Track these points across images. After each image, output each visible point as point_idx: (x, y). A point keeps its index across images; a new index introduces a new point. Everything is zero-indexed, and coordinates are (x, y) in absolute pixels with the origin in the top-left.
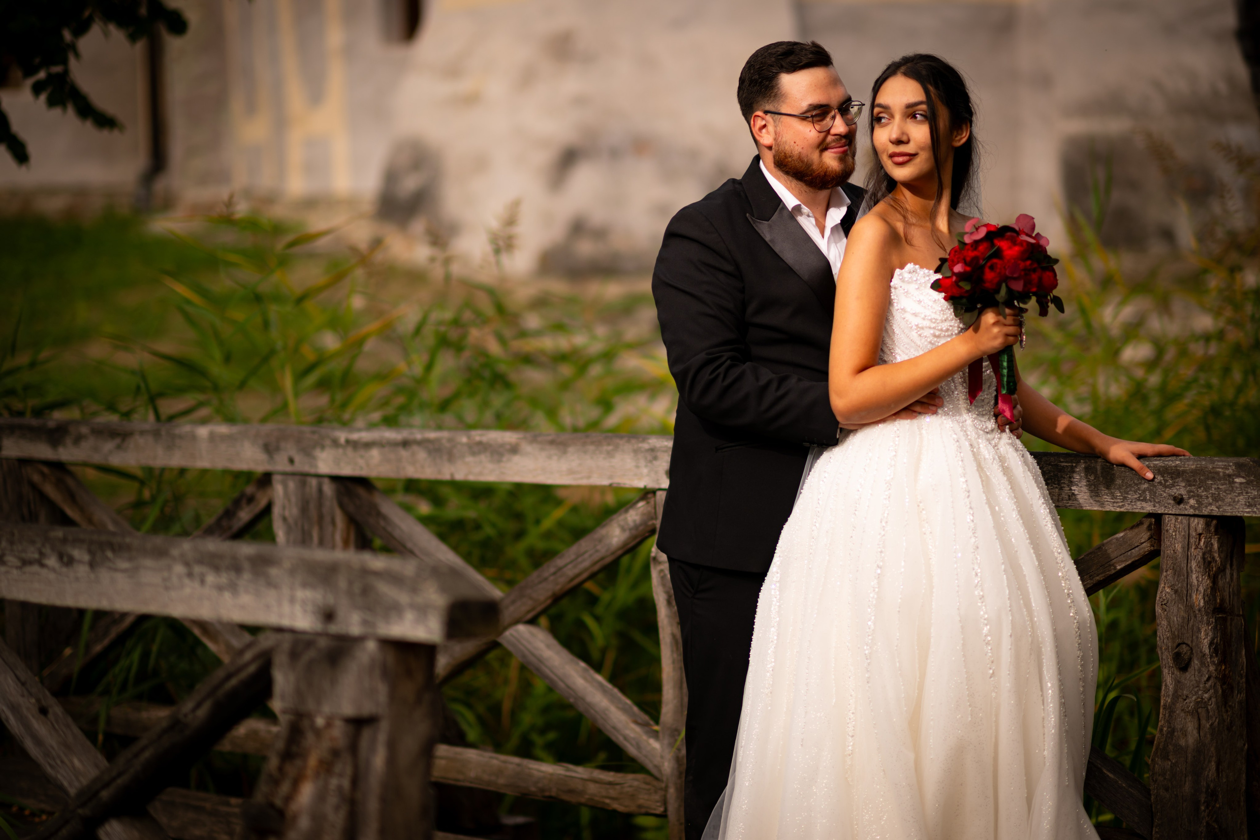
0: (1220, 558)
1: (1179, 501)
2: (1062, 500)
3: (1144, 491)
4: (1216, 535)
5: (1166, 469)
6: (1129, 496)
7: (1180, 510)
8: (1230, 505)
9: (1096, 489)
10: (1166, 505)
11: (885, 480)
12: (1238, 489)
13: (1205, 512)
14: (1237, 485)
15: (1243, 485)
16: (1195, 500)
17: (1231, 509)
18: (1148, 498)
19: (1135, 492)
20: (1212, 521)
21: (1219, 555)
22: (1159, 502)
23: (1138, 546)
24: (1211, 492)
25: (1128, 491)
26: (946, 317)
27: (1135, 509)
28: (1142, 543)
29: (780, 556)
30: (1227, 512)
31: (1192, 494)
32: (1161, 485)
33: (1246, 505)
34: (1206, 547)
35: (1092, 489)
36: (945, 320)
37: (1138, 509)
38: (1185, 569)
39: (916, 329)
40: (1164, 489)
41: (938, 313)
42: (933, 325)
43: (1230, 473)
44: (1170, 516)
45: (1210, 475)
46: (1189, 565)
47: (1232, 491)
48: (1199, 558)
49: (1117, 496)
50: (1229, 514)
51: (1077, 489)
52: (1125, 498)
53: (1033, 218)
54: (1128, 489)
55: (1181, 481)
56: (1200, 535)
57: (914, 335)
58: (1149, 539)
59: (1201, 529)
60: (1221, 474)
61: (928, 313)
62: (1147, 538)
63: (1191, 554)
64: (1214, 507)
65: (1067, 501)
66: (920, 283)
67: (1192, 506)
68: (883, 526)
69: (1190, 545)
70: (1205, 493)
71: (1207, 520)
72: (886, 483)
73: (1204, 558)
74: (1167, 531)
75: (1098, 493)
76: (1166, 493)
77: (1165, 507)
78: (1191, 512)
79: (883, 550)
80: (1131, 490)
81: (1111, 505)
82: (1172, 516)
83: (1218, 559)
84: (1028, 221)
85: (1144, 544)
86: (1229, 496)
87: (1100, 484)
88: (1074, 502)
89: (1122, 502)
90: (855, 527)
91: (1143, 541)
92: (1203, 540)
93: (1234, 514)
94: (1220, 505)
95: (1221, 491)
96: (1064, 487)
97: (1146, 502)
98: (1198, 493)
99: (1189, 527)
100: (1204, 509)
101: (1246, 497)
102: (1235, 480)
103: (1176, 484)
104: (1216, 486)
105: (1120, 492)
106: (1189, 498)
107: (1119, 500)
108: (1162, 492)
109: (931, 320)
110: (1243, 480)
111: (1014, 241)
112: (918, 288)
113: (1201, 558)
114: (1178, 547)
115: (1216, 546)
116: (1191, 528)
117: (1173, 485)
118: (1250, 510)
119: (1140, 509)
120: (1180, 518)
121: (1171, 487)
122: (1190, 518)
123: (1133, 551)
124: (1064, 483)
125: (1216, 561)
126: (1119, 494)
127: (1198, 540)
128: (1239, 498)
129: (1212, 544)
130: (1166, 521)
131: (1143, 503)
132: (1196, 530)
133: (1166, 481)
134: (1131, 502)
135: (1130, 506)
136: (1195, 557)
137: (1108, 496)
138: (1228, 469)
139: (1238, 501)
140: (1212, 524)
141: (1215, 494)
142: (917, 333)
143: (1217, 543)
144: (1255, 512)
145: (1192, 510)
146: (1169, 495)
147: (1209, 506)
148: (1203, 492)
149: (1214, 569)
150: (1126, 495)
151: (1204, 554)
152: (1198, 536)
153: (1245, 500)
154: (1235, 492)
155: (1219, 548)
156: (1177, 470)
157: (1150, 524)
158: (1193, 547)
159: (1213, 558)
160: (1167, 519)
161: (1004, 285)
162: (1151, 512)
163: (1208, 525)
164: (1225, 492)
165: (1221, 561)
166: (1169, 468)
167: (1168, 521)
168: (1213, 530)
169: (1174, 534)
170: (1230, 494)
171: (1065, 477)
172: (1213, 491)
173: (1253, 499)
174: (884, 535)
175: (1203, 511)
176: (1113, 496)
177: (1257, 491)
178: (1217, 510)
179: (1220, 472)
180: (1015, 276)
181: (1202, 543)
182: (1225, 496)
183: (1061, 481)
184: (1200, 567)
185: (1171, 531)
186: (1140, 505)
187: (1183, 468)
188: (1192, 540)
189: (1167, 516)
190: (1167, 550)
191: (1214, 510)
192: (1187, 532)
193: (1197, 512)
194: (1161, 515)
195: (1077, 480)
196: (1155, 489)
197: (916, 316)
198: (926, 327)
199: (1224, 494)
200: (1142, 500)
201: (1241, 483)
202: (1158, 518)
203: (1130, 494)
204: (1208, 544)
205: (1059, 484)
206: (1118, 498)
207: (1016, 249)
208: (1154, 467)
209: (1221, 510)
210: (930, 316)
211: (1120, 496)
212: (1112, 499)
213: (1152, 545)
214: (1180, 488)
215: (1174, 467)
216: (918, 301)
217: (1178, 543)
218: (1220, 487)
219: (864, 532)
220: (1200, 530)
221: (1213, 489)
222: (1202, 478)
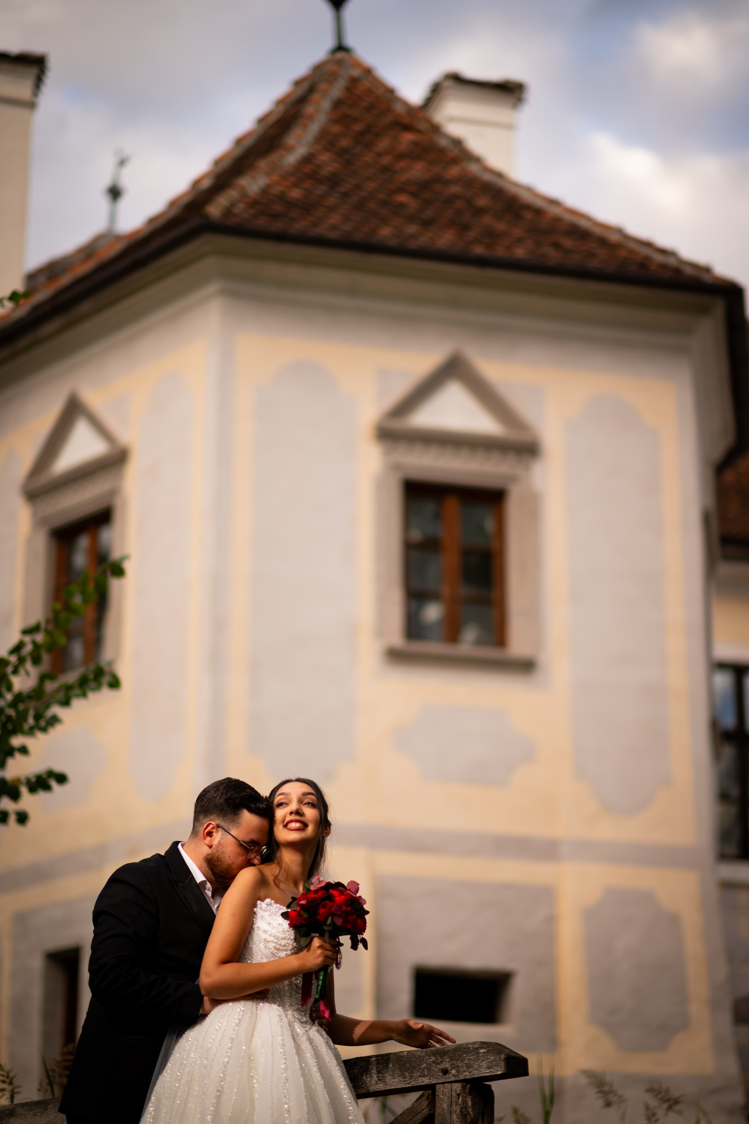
0: (473, 1112)
1: (445, 1072)
2: (372, 1085)
3: (423, 1070)
4: (470, 1095)
5: (438, 1051)
6: (414, 1075)
7: (446, 1079)
8: (477, 1069)
9: (393, 1074)
10: (437, 1077)
11: (230, 1037)
12: (482, 1057)
13: (462, 1077)
14: (481, 1054)
15: (485, 1054)
16: (455, 1071)
17: (478, 1072)
18: (426, 1074)
19: (418, 1071)
20: (467, 1085)
21: (472, 1110)
22: (433, 1076)
23: (421, 1112)
24: (465, 1062)
25: (414, 1072)
26: (285, 936)
27: (418, 1083)
28: (423, 1110)
29: (155, 1096)
30: (475, 1075)
31: (453, 1066)
32: (434, 1063)
33: (487, 1068)
34: (463, 1104)
35: (391, 1074)
36: (284, 939)
37: (419, 1083)
38: (449, 1121)
39: (263, 942)
40: (436, 1066)
41: (280, 933)
42: (275, 941)
43: (477, 1047)
44: (440, 1085)
45: (465, 1050)
46: (452, 1118)
47: (478, 1059)
48: (458, 1112)
49: (407, 1076)
50: (476, 1076)
51: (381, 1075)
52: (411, 1077)
53: (359, 884)
54: (413, 1070)
55: (447, 1058)
56: (459, 1095)
57: (262, 946)
58: (428, 1105)
59: (459, 1090)
60: (471, 1048)
61: (273, 931)
62: (426, 1105)
63: (453, 1110)
64: (467, 1073)
65: (375, 1085)
66: (272, 912)
67: (453, 1074)
68: (225, 1065)
69: (452, 1103)
70: (462, 1064)
71: (463, 1084)
72: (230, 1039)
73: (461, 1112)
74: (438, 1096)
75: (394, 1076)
76: (437, 1068)
77: (437, 1078)
78: (453, 1079)
79: (223, 1080)
80: (415, 1070)
81: (403, 1083)
82: (441, 1085)
83: (471, 1113)
84: (355, 886)
85: (425, 1110)
86: (477, 1063)
87: (396, 1069)
88: (379, 1085)
89: (409, 1080)
90: (206, 1067)
91: (424, 1108)
92: (461, 1099)
93: (480, 1075)
94: (471, 1071)
95: (471, 1061)
96: (373, 1076)
97: (425, 1077)
98: (457, 1065)
99: (451, 1090)
100: (461, 1075)
101: (487, 1062)
102: (480, 1051)
103: (444, 1061)
104: (468, 1058)
105: (409, 1073)
106: (452, 1069)
107: (408, 1079)
108: (434, 1068)
109: (275, 936)
110: (484, 1050)
111: (342, 893)
112: (270, 915)
113: (459, 1111)
114: (445, 1106)
115: (470, 1103)
116: (453, 1091)
117: (442, 1062)
118: (490, 1071)
119: (421, 1083)
120: (446, 1084)
121: (441, 1063)
122: (452, 1084)
123: (418, 1116)
124: (373, 1073)
125: (470, 1114)
126: (408, 1075)
127: (457, 1099)
128: (482, 1063)
129: (467, 1102)
130: (438, 1089)
131: (423, 1078)
132: (456, 1092)
133: (437, 1060)
134: (415, 1079)
135: (415, 1082)
136: (456, 1112)
137: (400, 1077)
138: (476, 1044)
139: (482, 1066)
140: (467, 1087)
141: (467, 1063)
142: (264, 944)
143: (471, 1101)
144: (492, 1072)
145: (453, 1078)
146: (439, 1070)
147: (464, 1073)
148: (460, 1063)
149: (469, 1120)
150: (412, 1075)
151: (461, 1109)
152: (457, 1096)
153: (486, 1064)
154: (480, 1060)
155: (472, 1105)
156: (444, 1050)
157: (429, 1095)
158: (455, 1104)
159: (468, 1112)
160: (438, 1087)
161: (330, 918)
162: (428, 1084)
163: (464, 1088)
164: (473, 1061)
165: (474, 1115)
166: (439, 1050)
167: (439, 1088)
168: (468, 1092)
169: (442, 1097)
170: (477, 1061)
171: (373, 1068)
172: (466, 1061)
173: (491, 1062)
174: (225, 1071)
175: (461, 1077)
176: (404, 1076)
177: (494, 1057)
178: (469, 1074)
179: (471, 1047)
180: (338, 913)
181: (460, 1101)
182: (473, 1064)
183: (371, 1071)
184: (458, 1118)
185: (440, 1096)
186: (421, 1080)
187: (447, 1049)
188: (453, 1099)
189: (438, 1085)
190: (438, 1110)
191: (467, 1075)
192: (451, 1094)
193: (457, 1079)
194: (435, 1085)
195: (381, 1069)
196: (430, 1067)
197: (266, 933)
198: (271, 942)
199: (473, 1062)
200: (422, 1076)
201: (484, 1053)
202: (431, 1088)
203: (415, 1073)
204: (464, 1102)
205: (370, 1075)
206: (407, 1077)
207: (343, 897)
208: (430, 1051)
209: (471, 1074)
210: (274, 933)
211: (408, 1076)
212: (403, 1079)
213: (430, 1110)
214: (446, 1063)
215: (442, 1049)
216: (268, 923)
217: (445, 1103)
218: (471, 1058)
219: (211, 1068)
220: (458, 1092)
221: (466, 1060)
222: (459, 1053)
